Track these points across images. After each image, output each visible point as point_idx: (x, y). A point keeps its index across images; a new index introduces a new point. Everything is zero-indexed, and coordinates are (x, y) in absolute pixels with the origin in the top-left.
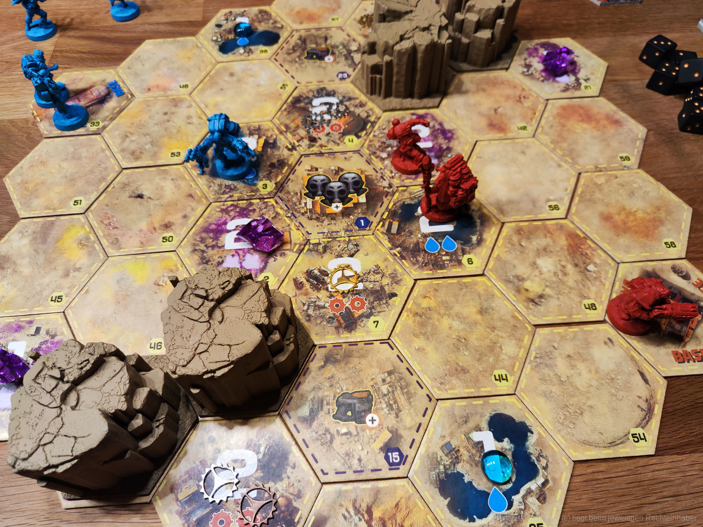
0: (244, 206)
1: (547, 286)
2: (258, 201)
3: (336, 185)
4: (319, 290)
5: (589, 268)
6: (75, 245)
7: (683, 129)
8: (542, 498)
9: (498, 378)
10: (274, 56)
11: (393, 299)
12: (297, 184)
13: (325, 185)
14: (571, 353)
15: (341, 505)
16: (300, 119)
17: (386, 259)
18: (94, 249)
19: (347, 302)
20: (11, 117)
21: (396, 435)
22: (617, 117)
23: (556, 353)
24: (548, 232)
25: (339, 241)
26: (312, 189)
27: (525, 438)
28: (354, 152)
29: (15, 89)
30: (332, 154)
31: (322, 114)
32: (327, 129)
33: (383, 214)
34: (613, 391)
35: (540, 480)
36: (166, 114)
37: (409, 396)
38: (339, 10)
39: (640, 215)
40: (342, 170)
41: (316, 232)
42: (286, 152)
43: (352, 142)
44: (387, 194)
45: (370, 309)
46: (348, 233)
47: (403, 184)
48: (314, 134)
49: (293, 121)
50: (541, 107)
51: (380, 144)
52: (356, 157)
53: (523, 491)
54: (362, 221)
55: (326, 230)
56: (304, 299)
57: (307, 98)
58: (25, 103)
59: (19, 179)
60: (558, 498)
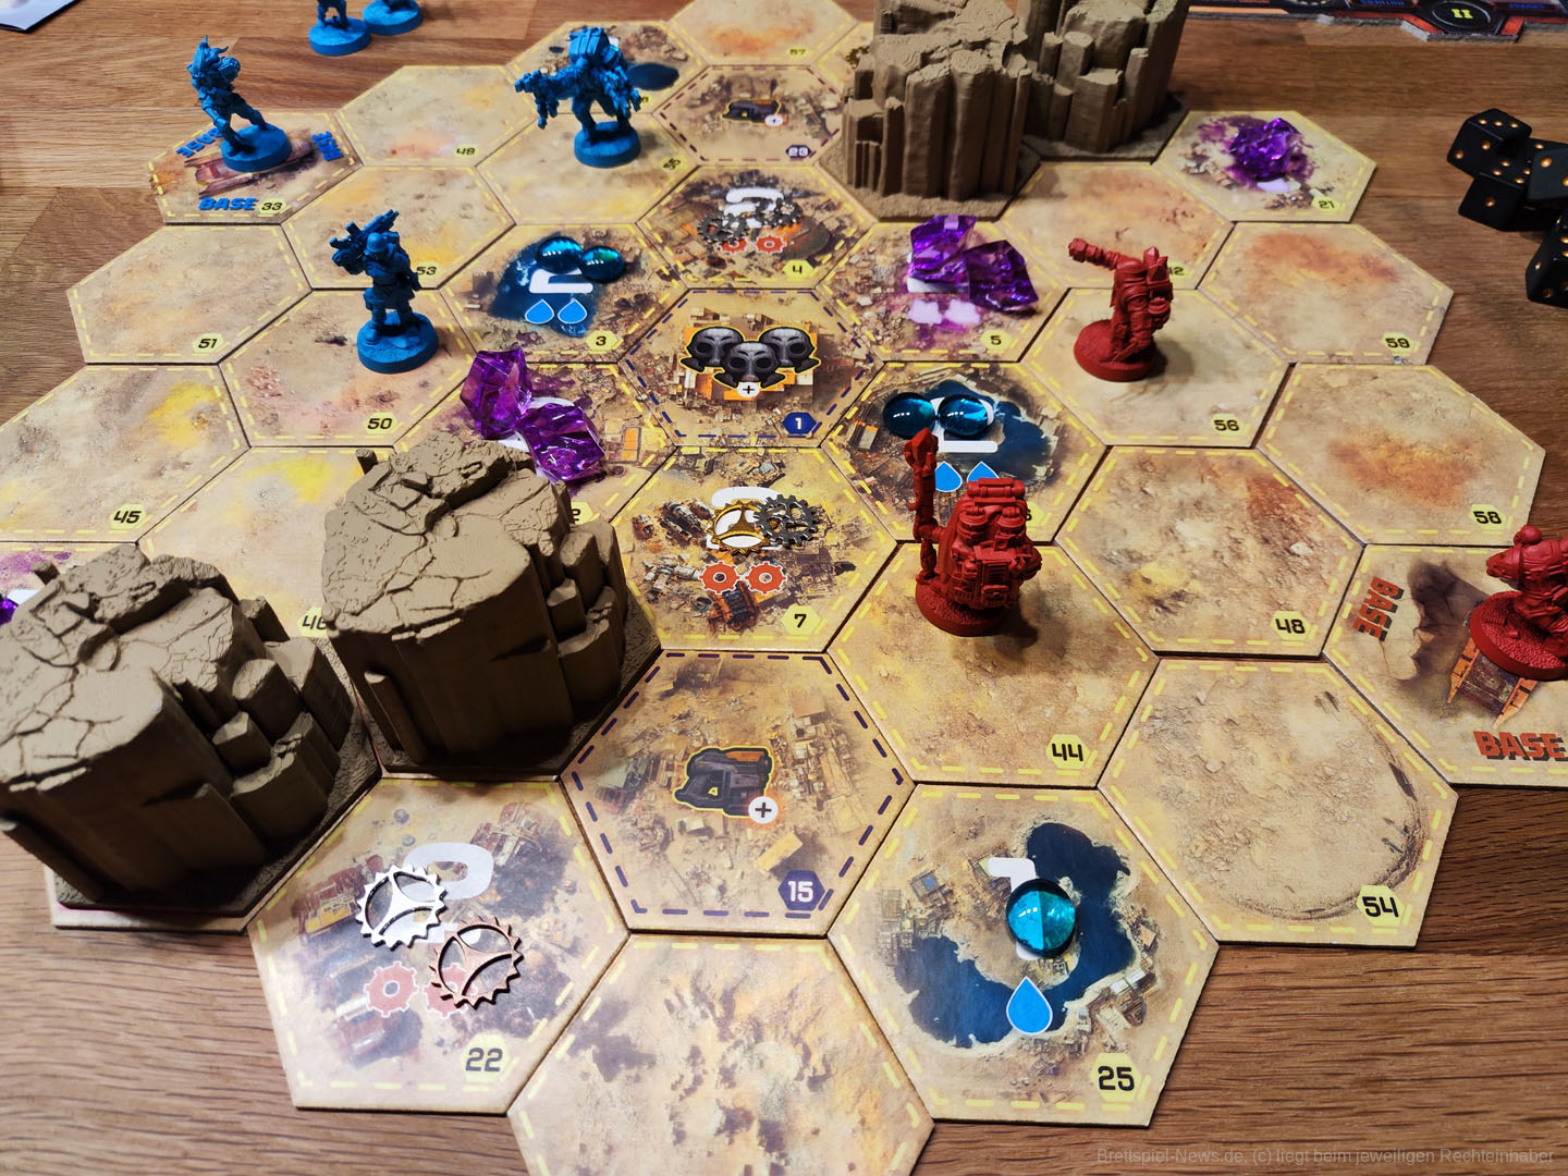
0: (551, 374)
1: (1194, 577)
2: (583, 366)
3: (752, 349)
4: (684, 543)
5: (1294, 548)
6: (186, 420)
7: (1535, 294)
8: (1135, 1011)
9: (1059, 750)
10: (661, 110)
11: (845, 574)
12: (671, 340)
13: (728, 347)
14: (1235, 716)
15: (665, 981)
16: (696, 224)
17: (840, 497)
18: (225, 429)
19: (742, 574)
20: (107, 185)
21: (811, 845)
22: (1387, 263)
23: (1201, 712)
24: (1207, 471)
25: (744, 455)
26: (700, 352)
27: (1111, 882)
28: (801, 290)
29: (126, 136)
30: (756, 290)
31: (742, 219)
32: (750, 246)
33: (847, 410)
34: (1327, 802)
35: (1135, 974)
36: (420, 197)
37: (852, 768)
38: (809, 37)
39: (1422, 453)
40: (770, 322)
41: (695, 434)
42: (656, 282)
43: (799, 273)
44: (861, 373)
45: (792, 590)
46: (764, 440)
47: (897, 356)
48: (722, 254)
49: (682, 226)
50: (1218, 235)
51: (858, 280)
52: (805, 299)
53: (1092, 993)
54: (799, 420)
55: (717, 432)
56: (650, 559)
57: (718, 186)
58: (141, 161)
59: (98, 294)
60: (1173, 1017)
